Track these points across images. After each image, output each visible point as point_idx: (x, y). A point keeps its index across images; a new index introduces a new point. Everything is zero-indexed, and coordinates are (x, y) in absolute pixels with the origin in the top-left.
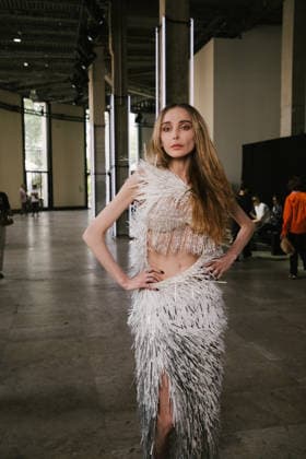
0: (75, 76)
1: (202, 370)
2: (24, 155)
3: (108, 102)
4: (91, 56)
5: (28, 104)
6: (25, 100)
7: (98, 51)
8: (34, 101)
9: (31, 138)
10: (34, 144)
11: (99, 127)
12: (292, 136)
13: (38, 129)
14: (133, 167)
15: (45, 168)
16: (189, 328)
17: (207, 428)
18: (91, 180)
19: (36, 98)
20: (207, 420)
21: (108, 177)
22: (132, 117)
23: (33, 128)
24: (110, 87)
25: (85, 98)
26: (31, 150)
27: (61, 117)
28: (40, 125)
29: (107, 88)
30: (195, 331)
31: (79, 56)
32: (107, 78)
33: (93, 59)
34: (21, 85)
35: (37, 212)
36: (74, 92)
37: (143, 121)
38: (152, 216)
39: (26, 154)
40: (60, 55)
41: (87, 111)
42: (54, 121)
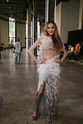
0: (23, 11)
1: (54, 82)
2: (9, 33)
3: (32, 19)
4: (28, 6)
5: (10, 19)
7: (30, 5)
8: (12, 18)
9: (11, 28)
10: (11, 30)
11: (29, 26)
12: (82, 30)
13: (13, 26)
14: (39, 37)
15: (14, 36)
16: (52, 72)
17: (55, 95)
18: (27, 40)
19: (12, 17)
20: (55, 93)
21: (31, 39)
22: (38, 23)
23: (11, 25)
24: (33, 15)
25: (26, 18)
26: (11, 32)
27: (19, 23)
28: (13, 25)
29: (32, 15)
30: (53, 73)
31: (25, 6)
32: (32, 12)
33: (28, 7)
34: (8, 13)
35: (12, 48)
36: (23, 16)
37: (41, 24)
38: (44, 46)
39: (10, 32)
40: (19, 6)
41: (26, 21)
42: (17, 24)
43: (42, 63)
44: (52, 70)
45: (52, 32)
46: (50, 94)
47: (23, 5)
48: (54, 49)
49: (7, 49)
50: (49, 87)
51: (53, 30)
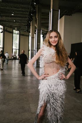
0: (27, 24)
3: (35, 31)
6: (14, 30)
7: (34, 18)
8: (16, 31)
9: (15, 40)
10: (15, 42)
11: (33, 38)
13: (17, 38)
15: (18, 48)
18: (30, 52)
19: (17, 30)
21: (34, 51)
22: (41, 36)
23: (15, 38)
25: (29, 30)
27: (23, 35)
29: (36, 28)
31: (29, 19)
32: (35, 25)
33: (32, 20)
34: (13, 26)
36: (27, 28)
37: (44, 37)
38: (45, 59)
39: (13, 44)
40: (23, 19)
41: (30, 34)
42: (21, 36)
43: (43, 79)
44: (55, 88)
45: (55, 42)
46: (52, 117)
47: (27, 19)
48: (57, 62)
49: (10, 61)
50: (51, 109)
51: (57, 39)
